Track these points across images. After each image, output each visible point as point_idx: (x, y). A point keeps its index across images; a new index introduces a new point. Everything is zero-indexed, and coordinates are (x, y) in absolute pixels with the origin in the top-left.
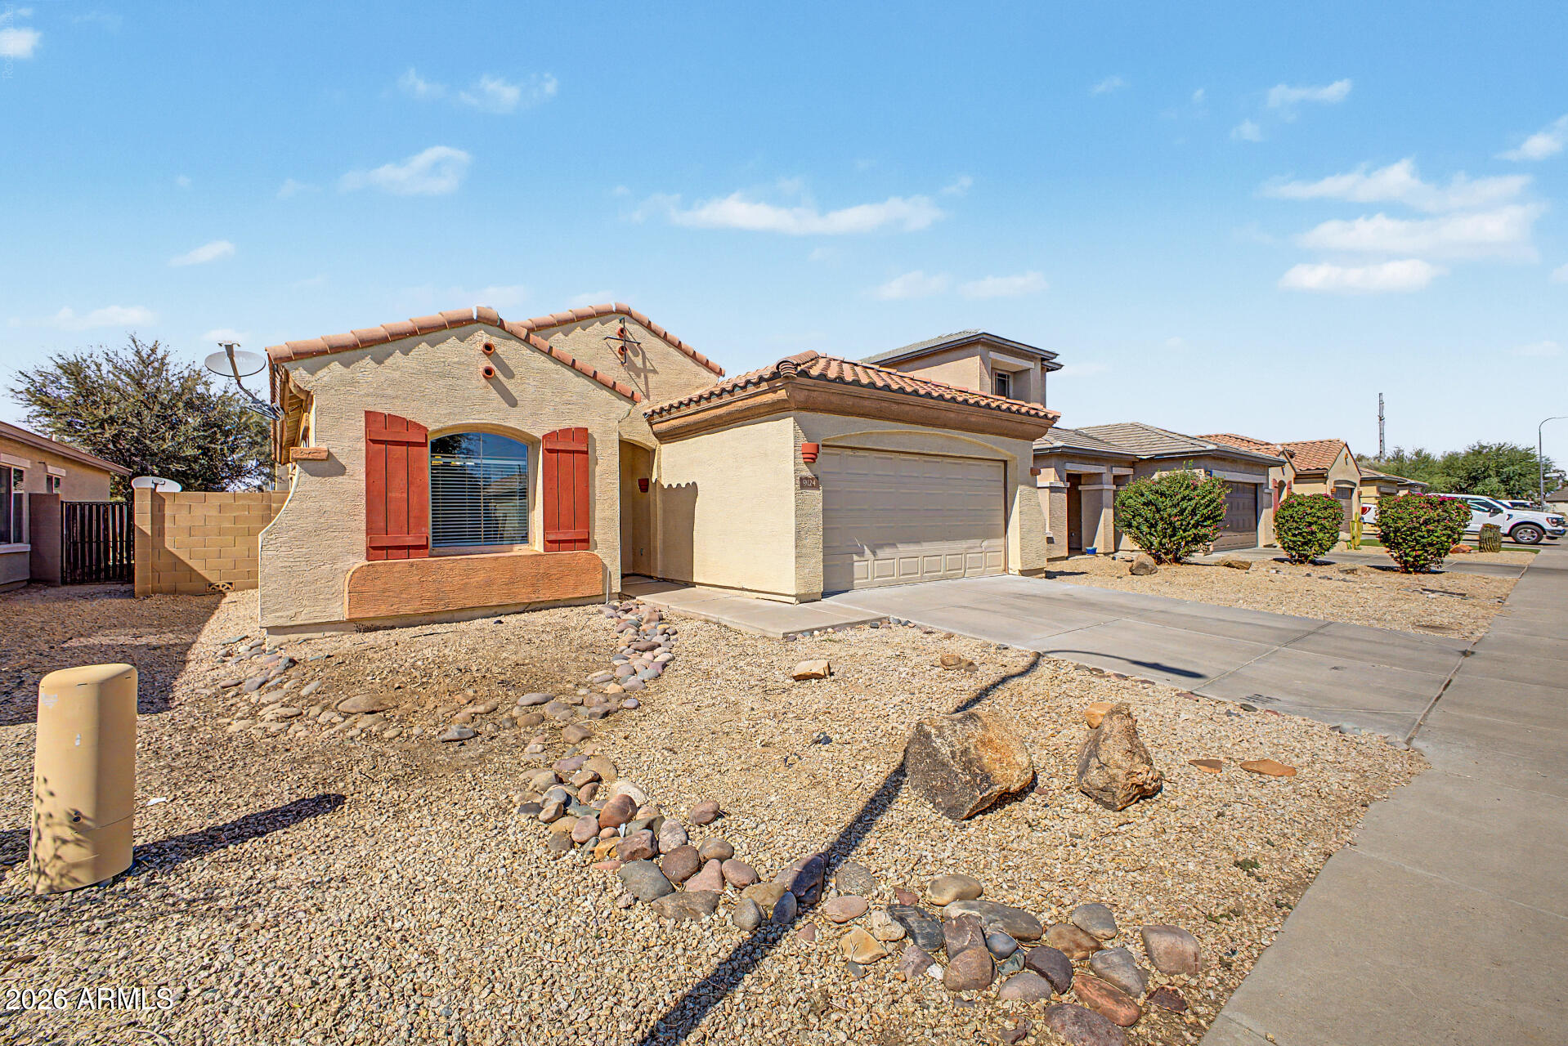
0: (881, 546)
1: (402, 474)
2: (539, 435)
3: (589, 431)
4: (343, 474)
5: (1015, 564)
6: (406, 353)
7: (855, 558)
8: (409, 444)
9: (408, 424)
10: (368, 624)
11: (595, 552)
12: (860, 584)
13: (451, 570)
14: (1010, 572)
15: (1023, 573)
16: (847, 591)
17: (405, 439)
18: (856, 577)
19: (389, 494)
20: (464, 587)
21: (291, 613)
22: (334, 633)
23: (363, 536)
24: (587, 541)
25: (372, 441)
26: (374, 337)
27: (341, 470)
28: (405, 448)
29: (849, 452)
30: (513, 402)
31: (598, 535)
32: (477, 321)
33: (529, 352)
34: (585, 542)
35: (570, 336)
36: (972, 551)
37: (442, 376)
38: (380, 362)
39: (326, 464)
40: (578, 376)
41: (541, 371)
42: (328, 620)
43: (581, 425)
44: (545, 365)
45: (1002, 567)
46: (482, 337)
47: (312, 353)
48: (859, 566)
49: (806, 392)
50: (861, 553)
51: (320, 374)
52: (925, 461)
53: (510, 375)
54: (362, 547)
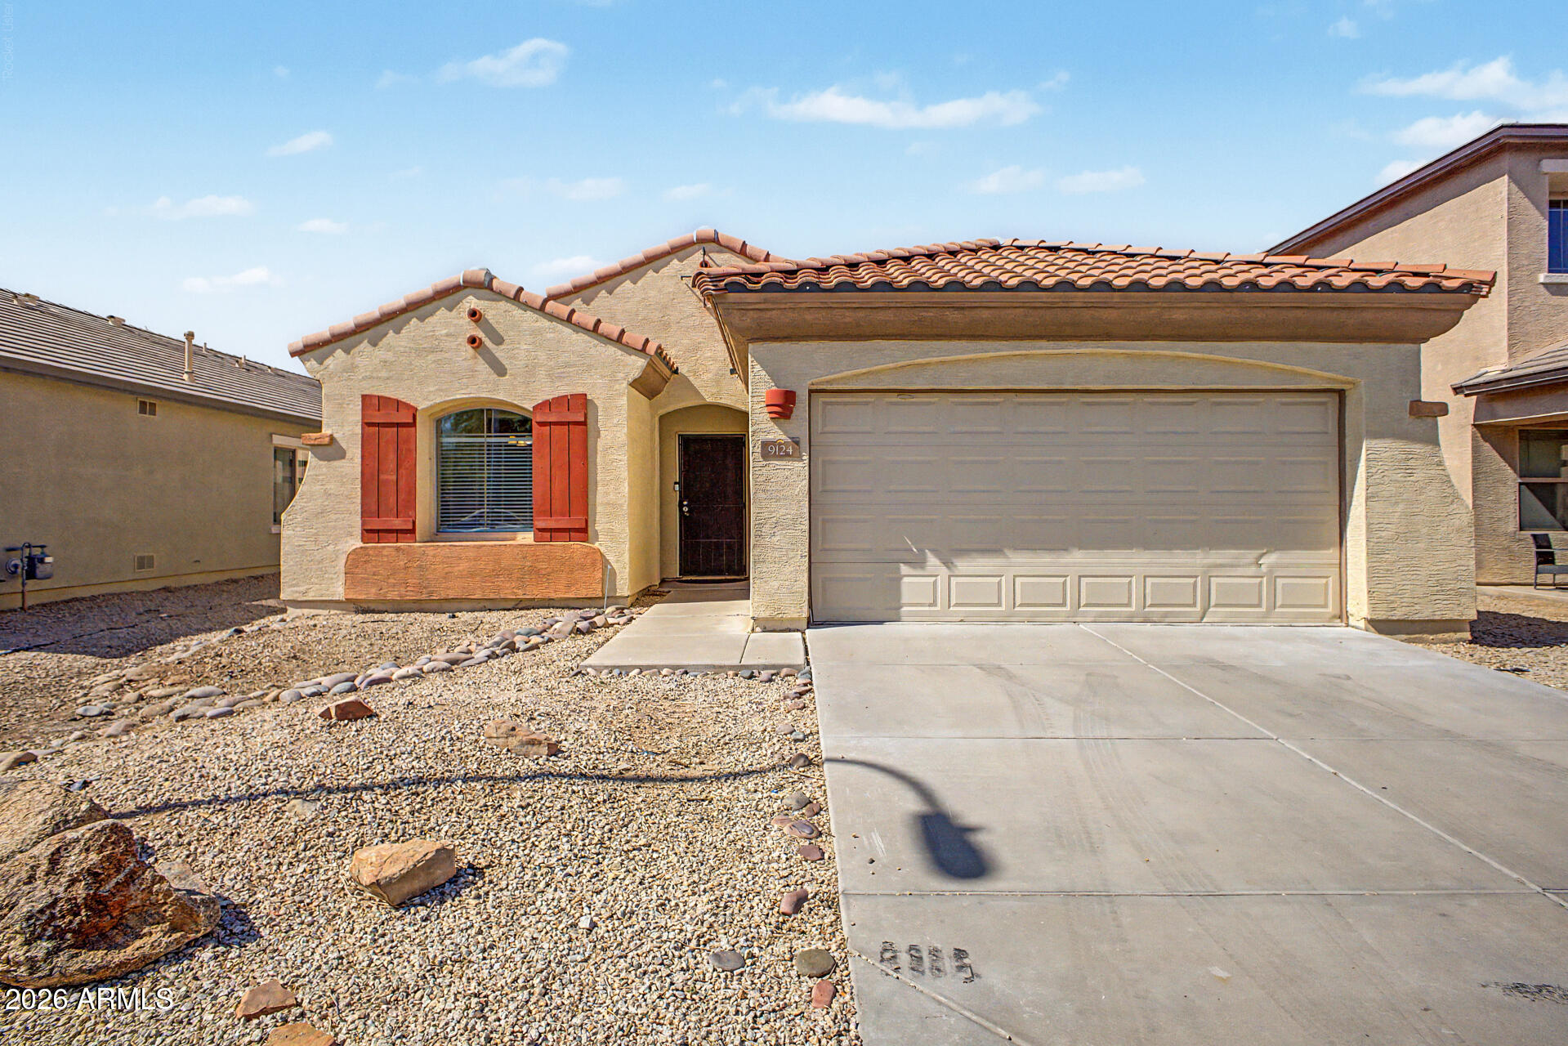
0: (963, 552)
1: (392, 456)
2: (529, 406)
3: (589, 397)
4: (343, 457)
5: (1359, 607)
6: (398, 332)
7: (904, 569)
8: (398, 425)
9: (398, 404)
10: (365, 606)
11: (597, 545)
12: (910, 614)
13: (434, 556)
14: (1352, 621)
15: (1383, 626)
16: (881, 622)
17: (395, 421)
18: (904, 600)
19: (382, 477)
20: (447, 576)
21: (302, 589)
22: (338, 612)
23: (358, 519)
24: (585, 530)
25: (367, 424)
26: (370, 320)
27: (341, 454)
28: (395, 429)
29: (894, 398)
30: (500, 370)
31: (601, 523)
32: (465, 287)
33: (520, 311)
34: (582, 532)
35: (639, 283)
36: (1222, 572)
37: (432, 351)
38: (375, 345)
39: (329, 450)
40: (577, 332)
41: (535, 333)
42: (330, 598)
43: (580, 390)
44: (538, 324)
45: (1331, 609)
46: (471, 302)
47: (319, 344)
48: (913, 585)
49: (755, 315)
50: (919, 563)
51: (327, 362)
52: (1089, 404)
53: (499, 340)
54: (358, 531)
